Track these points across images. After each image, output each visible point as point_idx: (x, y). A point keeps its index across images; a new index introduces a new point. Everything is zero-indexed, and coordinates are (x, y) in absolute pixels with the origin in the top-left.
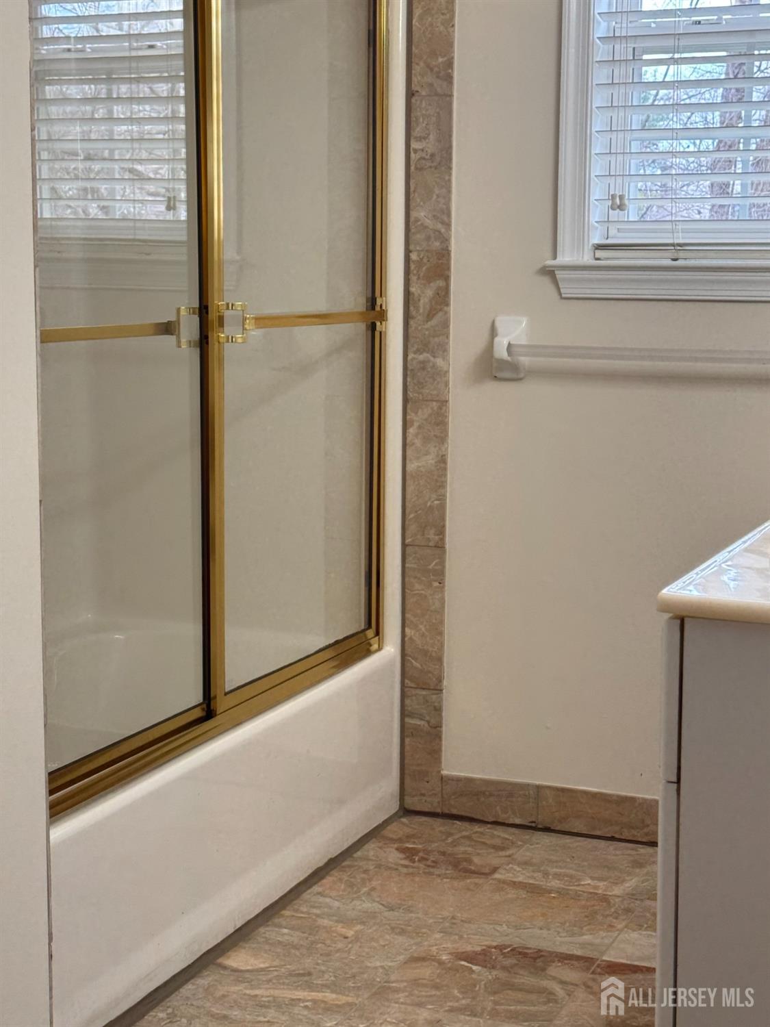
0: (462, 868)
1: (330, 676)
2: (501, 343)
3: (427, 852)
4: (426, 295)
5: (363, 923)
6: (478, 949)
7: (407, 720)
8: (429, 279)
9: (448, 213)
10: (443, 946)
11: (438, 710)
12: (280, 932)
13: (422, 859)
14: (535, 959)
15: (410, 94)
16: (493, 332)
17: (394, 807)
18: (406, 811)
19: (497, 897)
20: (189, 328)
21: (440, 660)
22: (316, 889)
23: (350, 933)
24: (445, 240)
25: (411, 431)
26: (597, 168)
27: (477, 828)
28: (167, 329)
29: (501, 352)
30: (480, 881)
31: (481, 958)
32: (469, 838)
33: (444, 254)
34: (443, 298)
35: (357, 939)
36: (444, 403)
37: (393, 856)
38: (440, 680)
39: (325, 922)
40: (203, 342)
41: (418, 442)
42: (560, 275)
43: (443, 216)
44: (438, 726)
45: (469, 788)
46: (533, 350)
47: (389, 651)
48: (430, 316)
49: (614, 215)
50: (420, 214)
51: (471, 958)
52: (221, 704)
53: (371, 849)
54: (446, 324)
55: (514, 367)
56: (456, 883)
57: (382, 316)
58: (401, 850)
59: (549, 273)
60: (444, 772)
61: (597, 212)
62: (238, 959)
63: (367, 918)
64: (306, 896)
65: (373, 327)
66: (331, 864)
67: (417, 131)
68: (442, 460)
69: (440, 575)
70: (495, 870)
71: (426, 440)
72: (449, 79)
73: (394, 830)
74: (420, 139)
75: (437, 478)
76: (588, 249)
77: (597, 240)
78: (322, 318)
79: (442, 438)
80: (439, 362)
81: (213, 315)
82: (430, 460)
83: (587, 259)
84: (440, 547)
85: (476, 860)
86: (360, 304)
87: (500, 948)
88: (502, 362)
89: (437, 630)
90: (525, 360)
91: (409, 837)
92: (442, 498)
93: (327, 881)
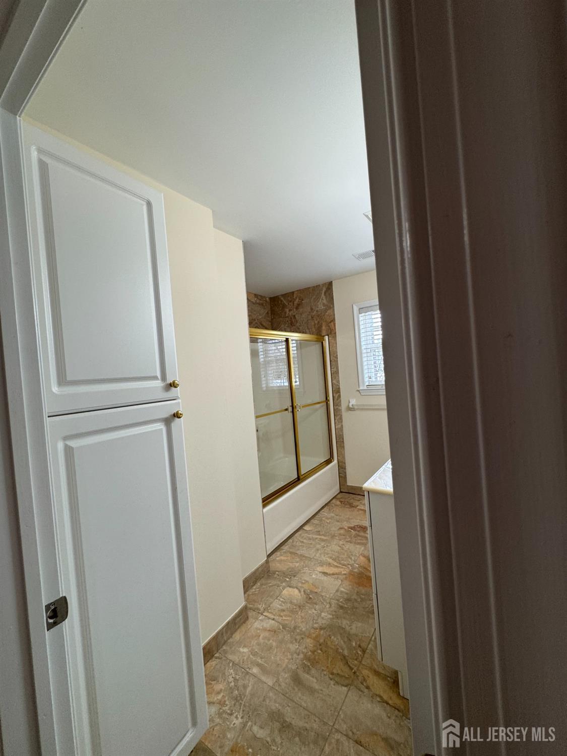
0: (351, 506)
1: (325, 467)
2: (350, 405)
3: (345, 501)
4: (336, 396)
5: (331, 519)
6: (353, 526)
7: (340, 475)
8: (337, 393)
9: (339, 381)
10: (346, 525)
11: (345, 473)
12: (315, 521)
13: (344, 503)
14: (364, 529)
15: (331, 361)
16: (349, 402)
17: (339, 491)
18: (341, 492)
19: (358, 513)
20: (290, 409)
21: (345, 463)
22: (323, 510)
23: (328, 521)
24: (339, 386)
25: (336, 421)
26: (365, 371)
27: (355, 496)
28: (286, 410)
29: (351, 406)
30: (354, 509)
31: (353, 528)
32: (353, 498)
33: (339, 388)
34: (339, 396)
35: (329, 523)
36: (341, 415)
37: (338, 503)
38: (345, 467)
39: (324, 519)
40: (293, 412)
41: (337, 423)
42: (360, 391)
43: (338, 382)
44: (346, 476)
45: (352, 487)
46: (357, 405)
47: (335, 462)
48: (337, 400)
49: (370, 379)
50: (334, 382)
51: (351, 528)
52: (301, 477)
53: (334, 501)
54: (340, 401)
55: (354, 408)
56: (350, 509)
57: (329, 401)
58: (340, 501)
59: (358, 391)
60: (348, 484)
61: (366, 379)
62: (307, 528)
63: (331, 518)
64: (321, 512)
65: (327, 403)
66: (326, 505)
67: (332, 367)
68: (342, 426)
69: (344, 447)
70: (357, 506)
71: (339, 422)
72: (337, 358)
73: (339, 496)
74: (333, 369)
75: (341, 429)
76: (365, 386)
77: (367, 384)
78: (319, 403)
79: (342, 422)
80: (340, 408)
81: (294, 406)
82: (340, 426)
83: (365, 388)
84: (343, 442)
85: (354, 504)
86: (325, 399)
87: (357, 526)
88: (351, 408)
89: (344, 457)
90: (356, 407)
91: (341, 498)
92: (343, 433)
93: (325, 509)
